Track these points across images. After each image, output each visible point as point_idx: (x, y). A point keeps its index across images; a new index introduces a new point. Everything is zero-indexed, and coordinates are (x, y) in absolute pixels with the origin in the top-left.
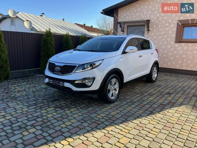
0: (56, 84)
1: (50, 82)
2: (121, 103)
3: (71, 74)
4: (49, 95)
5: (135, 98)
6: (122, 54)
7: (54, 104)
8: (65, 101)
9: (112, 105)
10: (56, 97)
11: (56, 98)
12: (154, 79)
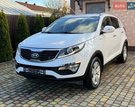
0: (34, 72)
1: (26, 71)
2: (104, 88)
3: (53, 60)
4: (20, 86)
5: (116, 80)
6: (100, 35)
7: (32, 96)
8: (42, 91)
9: (97, 91)
10: (30, 87)
11: (31, 89)
12: (125, 59)
